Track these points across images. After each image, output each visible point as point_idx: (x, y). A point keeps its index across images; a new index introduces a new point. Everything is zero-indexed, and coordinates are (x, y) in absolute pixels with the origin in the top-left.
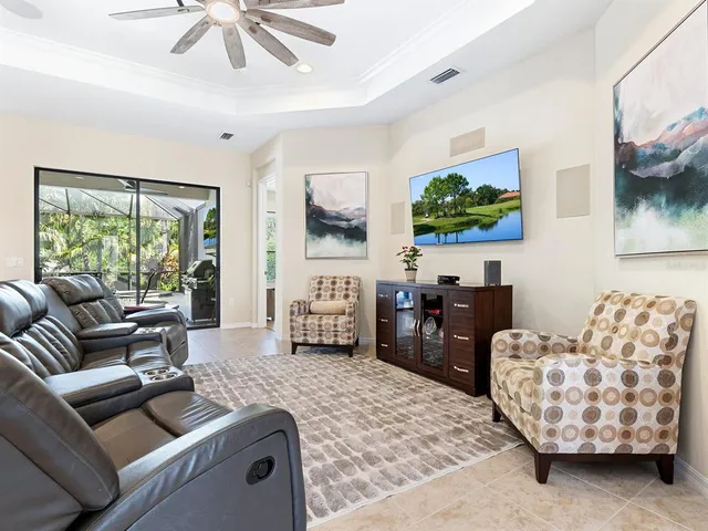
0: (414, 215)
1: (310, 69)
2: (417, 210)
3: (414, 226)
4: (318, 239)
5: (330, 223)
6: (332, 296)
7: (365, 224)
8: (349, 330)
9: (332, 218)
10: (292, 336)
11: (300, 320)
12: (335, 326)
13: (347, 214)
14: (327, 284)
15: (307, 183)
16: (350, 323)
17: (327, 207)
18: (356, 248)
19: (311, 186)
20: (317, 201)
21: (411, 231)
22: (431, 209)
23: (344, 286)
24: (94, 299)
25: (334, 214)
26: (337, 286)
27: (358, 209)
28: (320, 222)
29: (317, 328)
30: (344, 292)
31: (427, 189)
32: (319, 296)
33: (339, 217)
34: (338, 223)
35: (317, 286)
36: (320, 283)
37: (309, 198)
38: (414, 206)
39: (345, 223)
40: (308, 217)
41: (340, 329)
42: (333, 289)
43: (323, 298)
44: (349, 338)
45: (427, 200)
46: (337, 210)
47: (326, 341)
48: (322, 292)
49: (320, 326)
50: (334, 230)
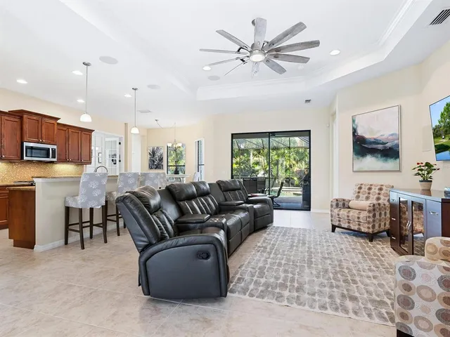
0: (434, 138)
1: (339, 52)
2: (437, 133)
3: (435, 146)
4: (361, 158)
5: (370, 147)
6: (367, 198)
7: (397, 146)
8: (369, 223)
9: (371, 143)
10: (332, 221)
11: (336, 211)
12: (359, 218)
13: (383, 139)
14: (365, 189)
15: (354, 121)
16: (369, 217)
17: (367, 136)
18: (391, 164)
19: (356, 122)
20: (360, 132)
21: (433, 149)
22: (446, 131)
23: (377, 191)
24: (234, 190)
25: (373, 140)
26: (371, 191)
27: (392, 135)
28: (362, 147)
29: (346, 218)
30: (377, 196)
31: (442, 114)
32: (358, 197)
33: (376, 142)
34: (375, 146)
35: (357, 190)
36: (360, 188)
37: (355, 131)
38: (434, 130)
39: (381, 146)
40: (355, 143)
41: (361, 221)
42: (369, 193)
43: (360, 198)
44: (369, 228)
45: (443, 125)
46: (375, 137)
47: (353, 228)
48: (360, 194)
49: (348, 216)
50: (373, 152)
